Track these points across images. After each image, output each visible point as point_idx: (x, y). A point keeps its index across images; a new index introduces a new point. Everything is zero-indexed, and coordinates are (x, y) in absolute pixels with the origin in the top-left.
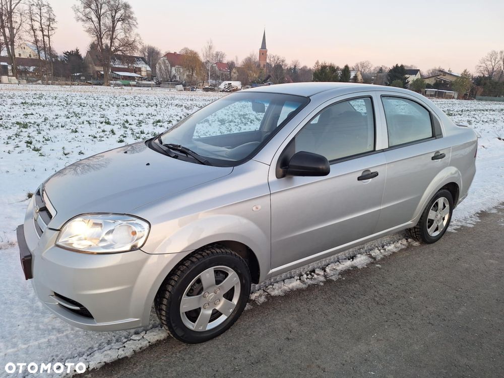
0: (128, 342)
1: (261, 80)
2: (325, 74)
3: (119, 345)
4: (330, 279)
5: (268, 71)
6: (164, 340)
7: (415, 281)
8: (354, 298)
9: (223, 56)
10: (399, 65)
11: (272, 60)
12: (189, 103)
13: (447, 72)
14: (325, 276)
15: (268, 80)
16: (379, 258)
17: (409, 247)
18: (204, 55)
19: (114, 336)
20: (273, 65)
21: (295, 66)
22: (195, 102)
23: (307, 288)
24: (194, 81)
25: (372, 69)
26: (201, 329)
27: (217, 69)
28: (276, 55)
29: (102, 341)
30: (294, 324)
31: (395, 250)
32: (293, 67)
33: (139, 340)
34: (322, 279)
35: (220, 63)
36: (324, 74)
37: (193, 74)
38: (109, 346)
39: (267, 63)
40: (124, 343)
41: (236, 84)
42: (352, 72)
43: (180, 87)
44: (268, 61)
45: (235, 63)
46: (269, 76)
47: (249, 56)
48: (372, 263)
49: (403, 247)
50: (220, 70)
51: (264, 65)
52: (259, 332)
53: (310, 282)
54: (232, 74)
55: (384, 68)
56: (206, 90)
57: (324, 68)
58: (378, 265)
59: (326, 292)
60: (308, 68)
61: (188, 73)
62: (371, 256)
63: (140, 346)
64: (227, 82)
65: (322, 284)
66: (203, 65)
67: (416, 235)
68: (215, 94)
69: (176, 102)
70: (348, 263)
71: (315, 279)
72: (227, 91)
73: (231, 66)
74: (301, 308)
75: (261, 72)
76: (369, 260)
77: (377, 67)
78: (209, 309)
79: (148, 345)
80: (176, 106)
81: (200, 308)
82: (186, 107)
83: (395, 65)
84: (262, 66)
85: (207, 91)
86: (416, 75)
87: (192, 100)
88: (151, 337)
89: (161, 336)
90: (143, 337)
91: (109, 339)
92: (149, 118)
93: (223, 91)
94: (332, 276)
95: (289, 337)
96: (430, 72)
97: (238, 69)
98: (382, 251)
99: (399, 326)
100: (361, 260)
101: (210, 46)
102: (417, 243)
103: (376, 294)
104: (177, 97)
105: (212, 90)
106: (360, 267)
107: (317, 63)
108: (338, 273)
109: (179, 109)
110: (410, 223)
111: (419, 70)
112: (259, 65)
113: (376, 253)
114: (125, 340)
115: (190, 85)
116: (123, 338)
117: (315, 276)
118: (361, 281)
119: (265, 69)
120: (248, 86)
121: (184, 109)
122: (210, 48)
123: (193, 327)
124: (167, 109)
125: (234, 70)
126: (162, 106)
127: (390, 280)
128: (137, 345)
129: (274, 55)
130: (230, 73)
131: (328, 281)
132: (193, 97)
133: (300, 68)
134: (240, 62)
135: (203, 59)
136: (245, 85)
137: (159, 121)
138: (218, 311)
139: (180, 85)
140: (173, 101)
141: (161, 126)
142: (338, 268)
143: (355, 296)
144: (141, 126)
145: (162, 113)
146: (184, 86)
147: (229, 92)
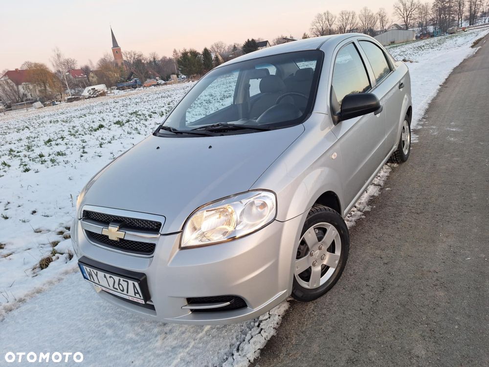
0: (261, 324)
1: (124, 78)
2: (189, 60)
3: (255, 331)
4: (365, 211)
5: (128, 68)
6: (289, 308)
7: (424, 189)
8: (397, 216)
9: (73, 62)
10: (250, 40)
11: (128, 56)
12: (63, 116)
13: (290, 38)
14: (359, 210)
15: (132, 77)
16: (382, 183)
17: (393, 169)
18: (53, 65)
19: (242, 326)
20: (132, 62)
21: (154, 59)
22: (69, 115)
23: (356, 224)
24: (50, 95)
25: (226, 48)
26: (315, 286)
27: (71, 77)
28: (132, 51)
29: (235, 334)
30: (378, 252)
31: (386, 174)
32: (152, 59)
33: (269, 318)
34: (359, 213)
35: (72, 71)
36: (187, 60)
37: (45, 87)
38: (248, 335)
39: (125, 61)
40: (258, 326)
41: (101, 87)
42: (211, 53)
43: (38, 104)
44: (124, 58)
45: (90, 66)
46: (132, 74)
47: (103, 57)
48: (381, 189)
49: (390, 170)
50: (75, 77)
51: (122, 64)
52: (359, 269)
53: (354, 219)
54: (91, 79)
55: (236, 46)
56: (70, 100)
57: (185, 54)
58: (387, 189)
59: (373, 221)
60: (168, 58)
61: (40, 88)
62: (375, 185)
63: (275, 322)
64: (90, 88)
65: (364, 217)
66: (54, 76)
67: (396, 157)
68: (83, 102)
69: (47, 119)
70: (366, 195)
71: (355, 215)
72: (94, 97)
73: (86, 70)
74: (369, 239)
75: (121, 71)
76: (377, 188)
77: (230, 46)
78: (318, 266)
79: (280, 318)
80: (51, 123)
81: (310, 268)
82: (63, 121)
83: (247, 41)
84: (120, 64)
85: (71, 102)
86: (266, 46)
87: (62, 113)
88: (276, 311)
89: (285, 307)
90: (269, 314)
91: (239, 330)
92: (33, 141)
93: (89, 97)
94: (364, 208)
95: (386, 262)
96: (275, 42)
97: (96, 72)
98: (379, 178)
99: (448, 222)
100: (373, 190)
101: (58, 55)
102: (396, 164)
103: (408, 208)
104: (41, 115)
105: (77, 99)
106: (376, 195)
107: (175, 51)
108: (365, 204)
109: (58, 125)
110: (395, 147)
111: (267, 41)
112: (117, 64)
113: (376, 181)
114: (257, 324)
115: (47, 100)
116: (252, 323)
117: (353, 213)
118: (388, 203)
119: (124, 67)
120: (114, 87)
121: (64, 124)
122: (59, 56)
123: (309, 285)
124: (43, 128)
125: (91, 74)
126: (36, 127)
127: (407, 195)
128: (273, 322)
129: (130, 51)
130: (88, 78)
131: (366, 213)
132: (61, 111)
133: (159, 59)
134: (95, 65)
135: (52, 69)
136: (110, 87)
137: (49, 141)
138: (326, 265)
139: (37, 103)
140: (41, 120)
141: (57, 145)
142: (362, 201)
143: (397, 215)
144: (33, 150)
145: (43, 133)
146: (42, 102)
147: (97, 97)
